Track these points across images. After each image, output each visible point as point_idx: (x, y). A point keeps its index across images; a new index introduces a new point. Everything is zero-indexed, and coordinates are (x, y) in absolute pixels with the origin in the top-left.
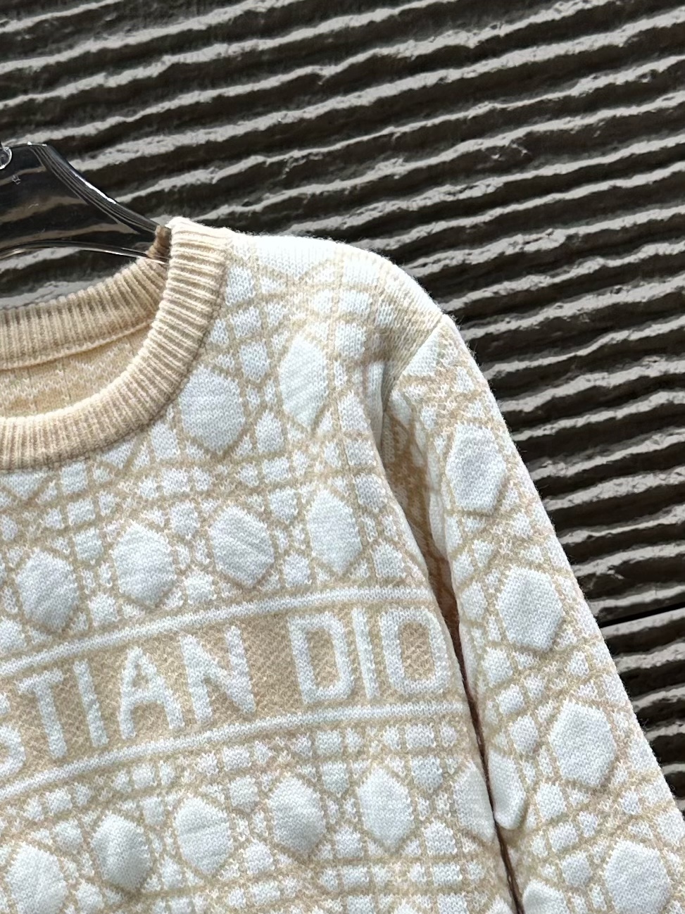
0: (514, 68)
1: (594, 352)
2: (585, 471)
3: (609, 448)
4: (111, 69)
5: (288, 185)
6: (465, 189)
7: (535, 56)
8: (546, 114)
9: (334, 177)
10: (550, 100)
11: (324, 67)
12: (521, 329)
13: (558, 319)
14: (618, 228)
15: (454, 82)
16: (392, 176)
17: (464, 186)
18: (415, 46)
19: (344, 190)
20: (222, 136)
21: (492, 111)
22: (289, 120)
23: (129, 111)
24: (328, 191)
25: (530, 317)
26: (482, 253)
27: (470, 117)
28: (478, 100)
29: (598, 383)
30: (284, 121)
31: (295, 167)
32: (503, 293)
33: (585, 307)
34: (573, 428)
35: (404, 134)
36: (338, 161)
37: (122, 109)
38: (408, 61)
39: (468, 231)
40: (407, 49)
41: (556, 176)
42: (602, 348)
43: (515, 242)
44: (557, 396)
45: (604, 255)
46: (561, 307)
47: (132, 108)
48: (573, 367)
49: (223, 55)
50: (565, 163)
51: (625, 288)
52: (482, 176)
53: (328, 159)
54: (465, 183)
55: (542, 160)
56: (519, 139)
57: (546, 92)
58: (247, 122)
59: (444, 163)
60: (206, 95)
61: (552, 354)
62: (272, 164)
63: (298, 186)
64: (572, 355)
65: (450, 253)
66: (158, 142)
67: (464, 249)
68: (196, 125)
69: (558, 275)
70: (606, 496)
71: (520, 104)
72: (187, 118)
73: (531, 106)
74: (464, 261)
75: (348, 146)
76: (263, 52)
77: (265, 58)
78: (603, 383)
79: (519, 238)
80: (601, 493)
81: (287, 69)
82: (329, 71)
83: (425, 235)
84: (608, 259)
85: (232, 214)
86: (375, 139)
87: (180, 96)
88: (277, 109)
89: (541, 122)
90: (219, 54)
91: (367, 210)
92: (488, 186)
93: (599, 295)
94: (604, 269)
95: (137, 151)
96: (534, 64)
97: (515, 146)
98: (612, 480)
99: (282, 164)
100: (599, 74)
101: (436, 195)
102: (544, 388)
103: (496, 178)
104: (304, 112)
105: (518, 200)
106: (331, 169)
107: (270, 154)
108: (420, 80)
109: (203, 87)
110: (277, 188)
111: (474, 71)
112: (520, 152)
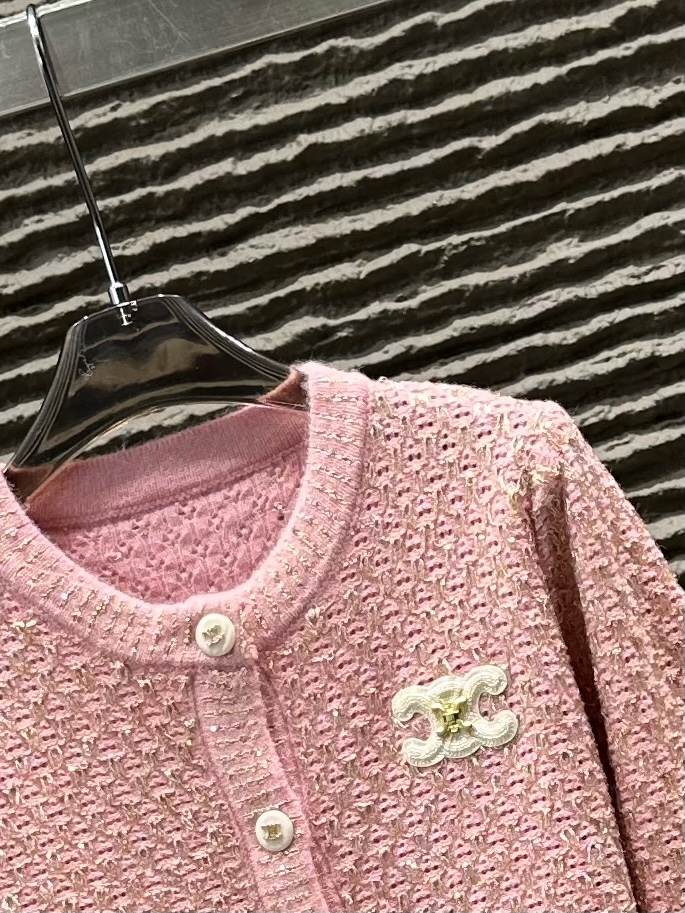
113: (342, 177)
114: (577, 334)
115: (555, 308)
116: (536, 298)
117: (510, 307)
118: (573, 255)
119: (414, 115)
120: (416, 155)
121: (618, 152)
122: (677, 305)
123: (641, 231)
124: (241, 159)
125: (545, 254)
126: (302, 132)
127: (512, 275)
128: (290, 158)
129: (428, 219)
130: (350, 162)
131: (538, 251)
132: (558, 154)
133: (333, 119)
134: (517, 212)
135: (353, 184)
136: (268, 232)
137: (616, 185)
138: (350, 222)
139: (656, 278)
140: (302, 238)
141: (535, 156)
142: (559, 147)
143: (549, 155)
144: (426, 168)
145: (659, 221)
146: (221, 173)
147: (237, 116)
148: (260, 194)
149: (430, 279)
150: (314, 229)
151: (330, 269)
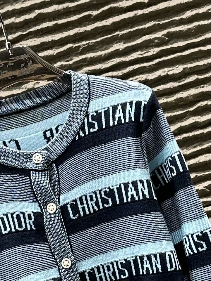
0: (162, 9)
1: (195, 109)
2: (193, 152)
3: (202, 143)
4: (17, 16)
5: (82, 54)
6: (146, 53)
7: (169, 4)
8: (174, 25)
9: (98, 50)
10: (175, 20)
11: (93, 12)
12: (168, 102)
13: (181, 98)
14: (202, 65)
15: (140, 15)
16: (119, 49)
17: (145, 52)
18: (126, 2)
19: (102, 55)
20: (57, 38)
21: (155, 24)
22: (81, 31)
23: (24, 30)
24: (96, 56)
25: (171, 97)
26: (153, 75)
27: (146, 27)
28: (149, 21)
29: (197, 120)
30: (79, 32)
31: (84, 47)
32: (161, 89)
33: (191, 93)
34: (189, 137)
35: (123, 34)
36: (99, 45)
37: (21, 29)
38: (124, 8)
39: (147, 68)
40: (123, 4)
41: (179, 47)
42: (198, 107)
43: (164, 71)
44: (182, 125)
45: (197, 74)
46: (182, 93)
47: (25, 29)
48: (188, 115)
49: (57, 9)
50: (182, 42)
51: (205, 86)
52: (152, 48)
53: (96, 44)
54: (145, 51)
55: (174, 41)
56: (165, 34)
57: (174, 17)
58: (66, 32)
59: (138, 44)
60: (51, 24)
61: (180, 110)
62: (76, 47)
63: (85, 54)
64: (187, 110)
65: (141, 76)
66: (35, 41)
67: (146, 74)
68: (48, 34)
69: (181, 82)
70: (201, 161)
71: (165, 22)
72: (44, 32)
73: (168, 22)
74: (146, 79)
75: (103, 39)
76: (71, 7)
77: (72, 9)
78: (199, 120)
79: (166, 69)
80: (200, 160)
81: (80, 13)
82: (95, 13)
83: (132, 70)
84: (199, 76)
85: (62, 65)
86: (112, 36)
87: (42, 24)
88: (77, 27)
89: (173, 28)
90: (55, 9)
91: (110, 62)
92: (154, 51)
93: (196, 88)
94: (197, 79)
95: (27, 44)
96: (169, 7)
97: (163, 37)
98: (204, 155)
99: (79, 46)
100: (193, 10)
101: (135, 55)
102: (177, 122)
103: (157, 48)
104: (87, 28)
105: (165, 56)
106: (97, 47)
107: (75, 43)
108: (128, 15)
109: (50, 21)
110: (78, 55)
111: (147, 11)
112: (166, 39)
113: (49, 23)
114: (122, 72)
115: (115, 64)
116: (109, 61)
117: (101, 64)
118: (121, 48)
119: (72, 4)
120: (72, 17)
121: (135, 16)
122: (154, 64)
123: (143, 40)
124: (17, 18)
125: (112, 47)
126: (37, 9)
127: (102, 54)
128: (32, 17)
129: (76, 37)
130: (51, 19)
131: (111, 46)
132: (117, 17)
133: (46, 6)
134: (104, 34)
135: (52, 25)
136: (26, 40)
137: (135, 26)
138: (51, 37)
139: (147, 55)
140: (36, 42)
141: (109, 17)
142: (117, 14)
143: (114, 17)
144: (75, 21)
145: (148, 37)
146: (11, 22)
147: (16, 4)
148: (23, 28)
149: (76, 55)
150: (40, 39)
151: (45, 52)
